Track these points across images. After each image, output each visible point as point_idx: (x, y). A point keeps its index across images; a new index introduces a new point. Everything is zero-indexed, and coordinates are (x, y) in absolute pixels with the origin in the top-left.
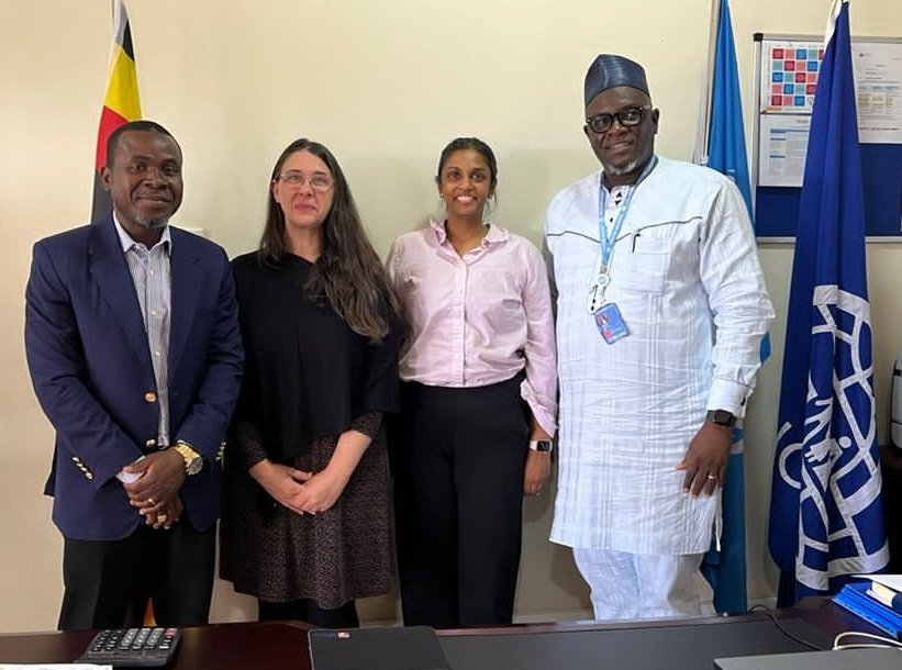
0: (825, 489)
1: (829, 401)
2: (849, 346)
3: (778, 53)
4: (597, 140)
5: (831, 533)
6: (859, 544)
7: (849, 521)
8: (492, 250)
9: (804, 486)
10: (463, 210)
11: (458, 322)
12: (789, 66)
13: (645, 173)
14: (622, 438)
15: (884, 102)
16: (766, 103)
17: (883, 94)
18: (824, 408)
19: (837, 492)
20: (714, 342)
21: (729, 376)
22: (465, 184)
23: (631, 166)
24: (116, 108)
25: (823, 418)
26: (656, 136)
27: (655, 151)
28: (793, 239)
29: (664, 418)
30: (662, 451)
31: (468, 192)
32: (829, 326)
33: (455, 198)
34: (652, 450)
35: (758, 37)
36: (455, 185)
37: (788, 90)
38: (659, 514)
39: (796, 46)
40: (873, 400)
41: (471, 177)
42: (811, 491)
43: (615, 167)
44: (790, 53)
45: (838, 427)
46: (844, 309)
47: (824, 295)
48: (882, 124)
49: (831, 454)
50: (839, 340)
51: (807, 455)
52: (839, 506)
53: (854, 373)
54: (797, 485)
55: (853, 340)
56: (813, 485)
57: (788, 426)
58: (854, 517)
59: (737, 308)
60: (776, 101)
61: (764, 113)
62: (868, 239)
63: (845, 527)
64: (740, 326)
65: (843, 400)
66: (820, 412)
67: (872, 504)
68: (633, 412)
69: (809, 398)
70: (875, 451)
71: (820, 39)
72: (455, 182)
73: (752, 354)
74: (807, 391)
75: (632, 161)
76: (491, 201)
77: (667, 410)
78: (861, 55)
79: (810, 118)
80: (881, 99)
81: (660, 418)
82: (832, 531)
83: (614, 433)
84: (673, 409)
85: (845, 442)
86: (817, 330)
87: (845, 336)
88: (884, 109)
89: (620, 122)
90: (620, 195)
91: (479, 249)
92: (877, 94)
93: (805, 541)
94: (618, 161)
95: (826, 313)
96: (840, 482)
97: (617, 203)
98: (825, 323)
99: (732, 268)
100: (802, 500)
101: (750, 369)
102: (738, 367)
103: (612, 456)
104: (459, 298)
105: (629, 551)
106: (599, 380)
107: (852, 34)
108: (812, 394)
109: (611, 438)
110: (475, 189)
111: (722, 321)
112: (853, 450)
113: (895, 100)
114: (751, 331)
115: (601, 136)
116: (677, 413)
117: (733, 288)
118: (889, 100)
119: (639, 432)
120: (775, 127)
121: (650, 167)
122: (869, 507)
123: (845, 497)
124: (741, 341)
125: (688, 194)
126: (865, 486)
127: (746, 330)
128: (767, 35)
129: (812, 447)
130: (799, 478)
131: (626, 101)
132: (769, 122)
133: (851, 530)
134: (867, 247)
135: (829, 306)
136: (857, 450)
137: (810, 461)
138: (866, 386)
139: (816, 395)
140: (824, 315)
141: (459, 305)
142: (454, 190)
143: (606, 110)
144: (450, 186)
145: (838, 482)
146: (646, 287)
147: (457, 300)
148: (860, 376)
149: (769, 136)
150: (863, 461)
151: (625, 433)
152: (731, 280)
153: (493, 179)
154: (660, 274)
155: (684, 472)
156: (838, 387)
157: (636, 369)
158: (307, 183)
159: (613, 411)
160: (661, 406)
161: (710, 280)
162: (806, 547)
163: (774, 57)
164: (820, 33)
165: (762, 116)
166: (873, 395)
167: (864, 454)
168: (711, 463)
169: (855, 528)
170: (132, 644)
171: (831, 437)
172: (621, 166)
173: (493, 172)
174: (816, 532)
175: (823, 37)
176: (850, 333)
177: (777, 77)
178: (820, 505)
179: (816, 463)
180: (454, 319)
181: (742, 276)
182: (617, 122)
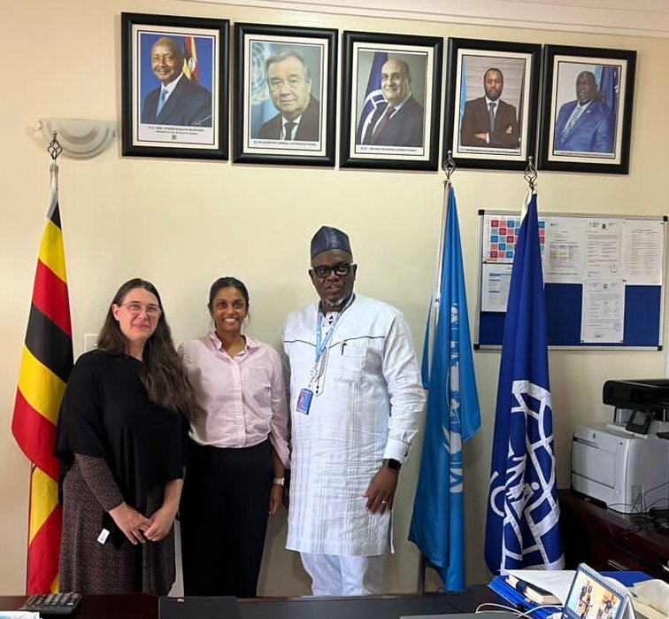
0: (519, 517)
1: (524, 458)
2: (537, 421)
3: (495, 223)
4: (319, 282)
5: (524, 548)
6: (545, 556)
7: (538, 540)
8: (251, 353)
9: (506, 515)
10: (229, 328)
11: (239, 403)
12: (503, 231)
13: (347, 305)
14: (334, 477)
15: (567, 256)
16: (487, 255)
17: (567, 251)
18: (518, 462)
19: (530, 519)
20: (390, 415)
21: (398, 437)
22: (230, 310)
23: (340, 301)
24: (45, 262)
25: (518, 469)
26: (355, 282)
27: (354, 291)
28: (500, 347)
29: (359, 465)
30: (357, 486)
31: (231, 316)
32: (522, 407)
33: (223, 320)
34: (351, 486)
35: (482, 212)
36: (223, 311)
37: (502, 247)
38: (354, 528)
39: (507, 218)
40: (553, 458)
41: (233, 305)
42: (509, 519)
43: (330, 300)
44: (503, 223)
45: (529, 475)
46: (534, 396)
47: (518, 387)
48: (566, 270)
49: (525, 494)
50: (530, 417)
51: (508, 494)
52: (532, 529)
53: (540, 439)
54: (502, 515)
55: (540, 417)
56: (511, 515)
57: (496, 474)
58: (541, 537)
59: (405, 394)
60: (494, 255)
61: (485, 263)
62: (549, 347)
63: (535, 543)
64: (407, 405)
65: (534, 457)
66: (515, 465)
67: (553, 528)
68: (342, 461)
69: (509, 456)
70: (555, 492)
71: (519, 214)
72: (221, 309)
73: (414, 424)
74: (508, 451)
75: (341, 298)
76: (246, 319)
77: (362, 459)
78: (552, 225)
79: (511, 266)
80: (565, 254)
81: (358, 465)
82: (525, 547)
83: (328, 474)
84: (366, 459)
85: (535, 486)
86: (515, 410)
87: (534, 414)
88: (568, 261)
89: (335, 272)
90: (331, 318)
91: (243, 352)
92: (562, 251)
93: (506, 552)
94: (331, 297)
95: (520, 399)
96: (532, 513)
97: (330, 323)
98: (519, 405)
99: (403, 367)
100: (504, 524)
101: (411, 433)
102: (403, 432)
103: (326, 490)
104: (238, 387)
105: (336, 554)
106: (320, 439)
107: (539, 210)
108: (511, 453)
109: (326, 478)
110: (237, 313)
111: (395, 402)
112: (540, 492)
113: (575, 255)
114: (413, 409)
115: (322, 280)
116: (368, 461)
117: (403, 381)
118: (571, 254)
119: (345, 474)
120: (492, 272)
121: (350, 302)
122: (550, 530)
123: (535, 523)
124: (407, 415)
125: (376, 319)
126: (548, 516)
127: (411, 408)
128: (488, 211)
129: (511, 489)
130: (503, 510)
131: (339, 259)
132: (488, 269)
133: (540, 546)
134: (549, 353)
135: (521, 394)
136: (543, 491)
137: (509, 498)
138: (548, 448)
139: (513, 454)
140: (519, 401)
141: (238, 391)
142: (223, 314)
143: (325, 263)
144: (219, 312)
145: (531, 513)
146: (351, 378)
147: (237, 388)
148: (544, 441)
149: (488, 277)
150: (546, 499)
151: (335, 474)
152: (402, 375)
153: (247, 305)
154: (358, 370)
155: (367, 499)
156: (531, 449)
157: (345, 432)
158: (144, 311)
159: (328, 461)
160: (359, 456)
161: (389, 375)
162: (507, 557)
163: (492, 226)
164: (518, 210)
165: (484, 265)
166: (553, 454)
167: (547, 494)
168: (384, 493)
169: (542, 545)
170: (51, 602)
171: (525, 483)
172: (334, 301)
173: (247, 300)
174: (514, 547)
175: (520, 212)
176: (538, 412)
177: (494, 239)
178: (516, 528)
179: (513, 500)
180: (235, 402)
181: (409, 373)
182: (333, 272)
